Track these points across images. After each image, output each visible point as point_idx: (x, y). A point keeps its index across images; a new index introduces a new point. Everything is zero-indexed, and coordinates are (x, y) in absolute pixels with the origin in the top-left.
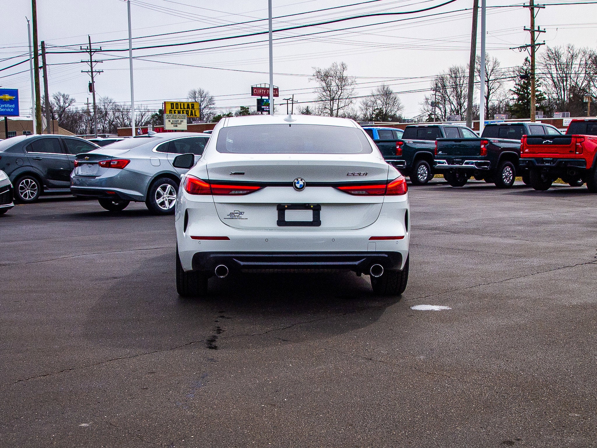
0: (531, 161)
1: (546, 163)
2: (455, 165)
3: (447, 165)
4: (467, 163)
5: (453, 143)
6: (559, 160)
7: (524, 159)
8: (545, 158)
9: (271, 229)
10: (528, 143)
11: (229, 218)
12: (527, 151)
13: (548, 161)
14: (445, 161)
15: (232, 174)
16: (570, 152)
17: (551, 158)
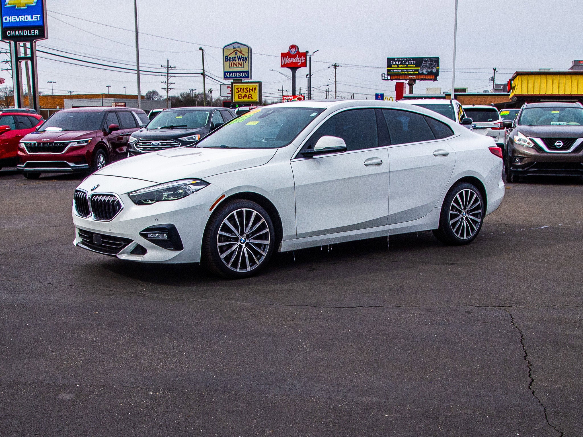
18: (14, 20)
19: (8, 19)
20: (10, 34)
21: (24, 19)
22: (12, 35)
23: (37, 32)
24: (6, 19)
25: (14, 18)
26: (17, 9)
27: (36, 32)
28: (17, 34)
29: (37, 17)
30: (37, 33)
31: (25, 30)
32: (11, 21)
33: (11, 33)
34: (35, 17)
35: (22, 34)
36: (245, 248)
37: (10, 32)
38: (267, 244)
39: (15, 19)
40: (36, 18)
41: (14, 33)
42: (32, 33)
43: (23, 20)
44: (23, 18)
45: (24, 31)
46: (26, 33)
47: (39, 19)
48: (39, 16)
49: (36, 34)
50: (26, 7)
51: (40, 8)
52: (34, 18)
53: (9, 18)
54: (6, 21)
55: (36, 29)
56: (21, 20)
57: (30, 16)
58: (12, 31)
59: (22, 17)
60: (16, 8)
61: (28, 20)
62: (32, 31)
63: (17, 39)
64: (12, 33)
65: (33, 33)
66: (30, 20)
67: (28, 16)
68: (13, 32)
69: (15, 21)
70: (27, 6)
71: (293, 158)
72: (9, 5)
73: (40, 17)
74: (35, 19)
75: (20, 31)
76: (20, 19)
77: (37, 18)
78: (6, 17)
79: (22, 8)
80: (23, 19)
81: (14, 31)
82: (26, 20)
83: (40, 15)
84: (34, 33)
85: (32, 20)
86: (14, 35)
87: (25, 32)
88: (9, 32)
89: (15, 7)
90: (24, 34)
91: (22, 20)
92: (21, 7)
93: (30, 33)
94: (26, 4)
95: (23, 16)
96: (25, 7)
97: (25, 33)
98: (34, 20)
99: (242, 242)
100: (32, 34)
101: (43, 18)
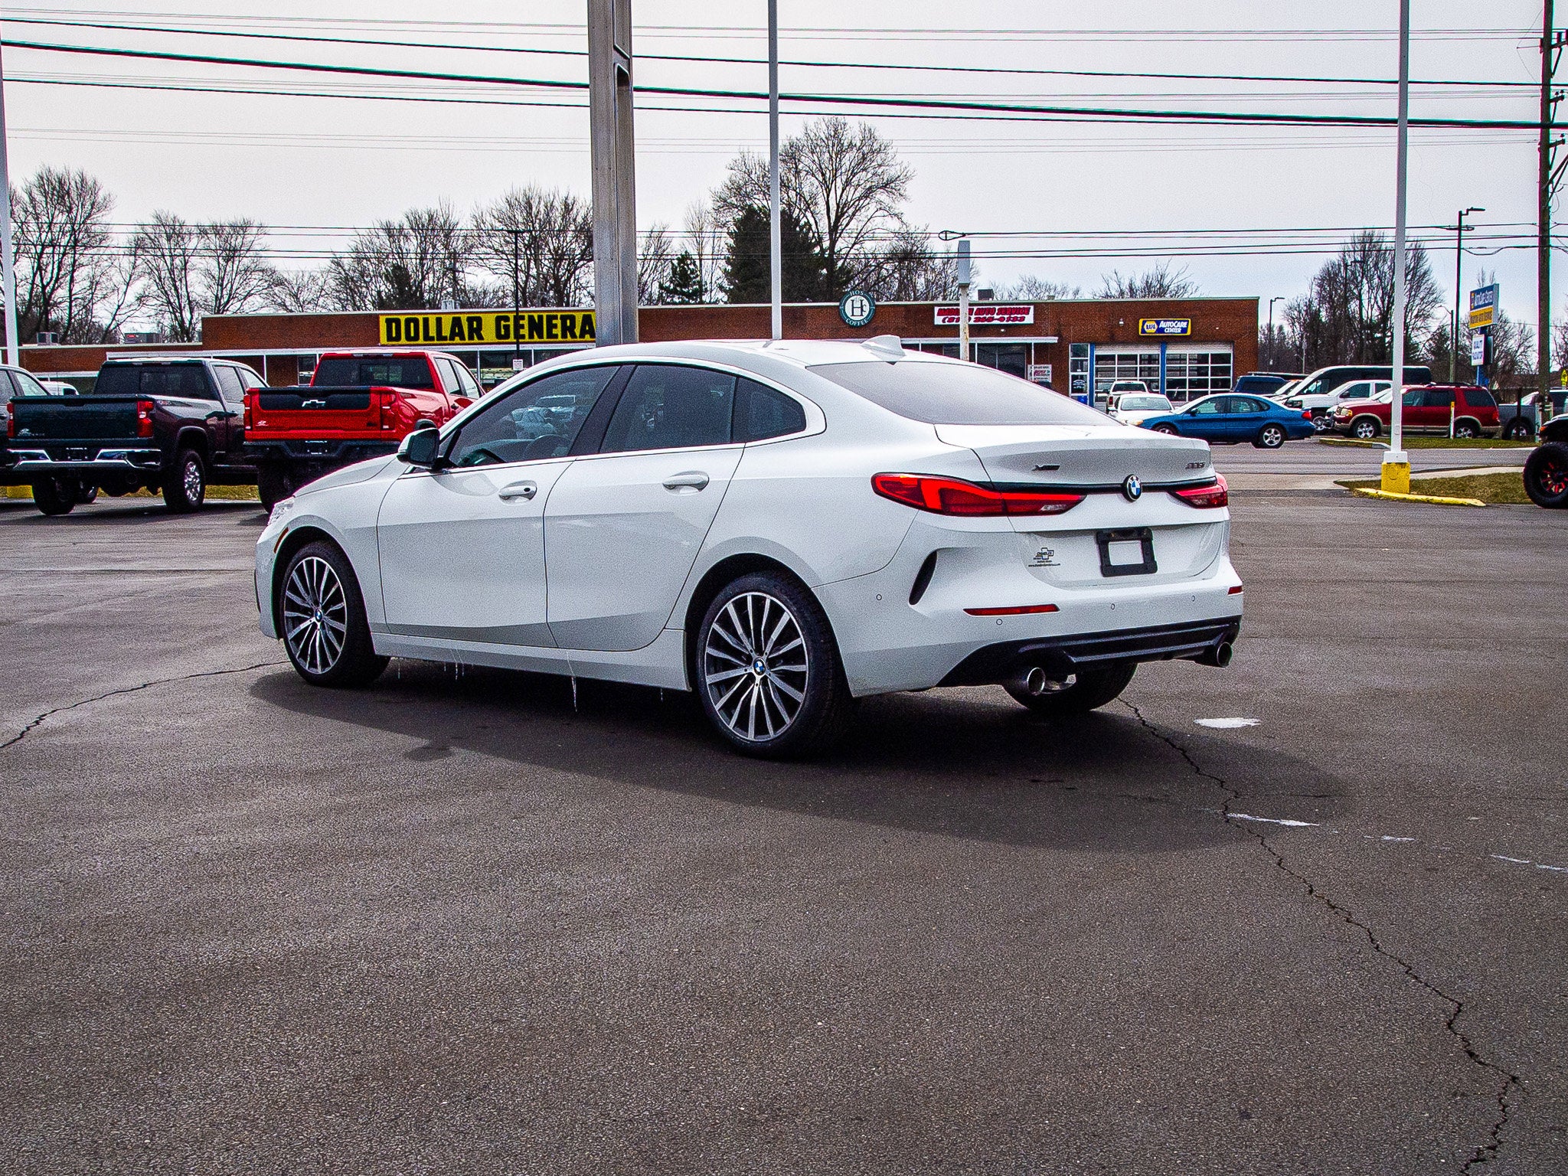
0: (276, 447)
1: (311, 451)
2: (70, 460)
3: (49, 461)
4: (103, 457)
5: (62, 408)
6: (344, 443)
7: (254, 443)
8: (309, 440)
9: (1095, 585)
10: (264, 405)
11: (1036, 565)
12: (262, 423)
13: (316, 448)
14: (43, 451)
15: (1038, 469)
16: (369, 424)
17: (323, 440)
36: (319, 630)
38: (343, 632)
99: (318, 618)
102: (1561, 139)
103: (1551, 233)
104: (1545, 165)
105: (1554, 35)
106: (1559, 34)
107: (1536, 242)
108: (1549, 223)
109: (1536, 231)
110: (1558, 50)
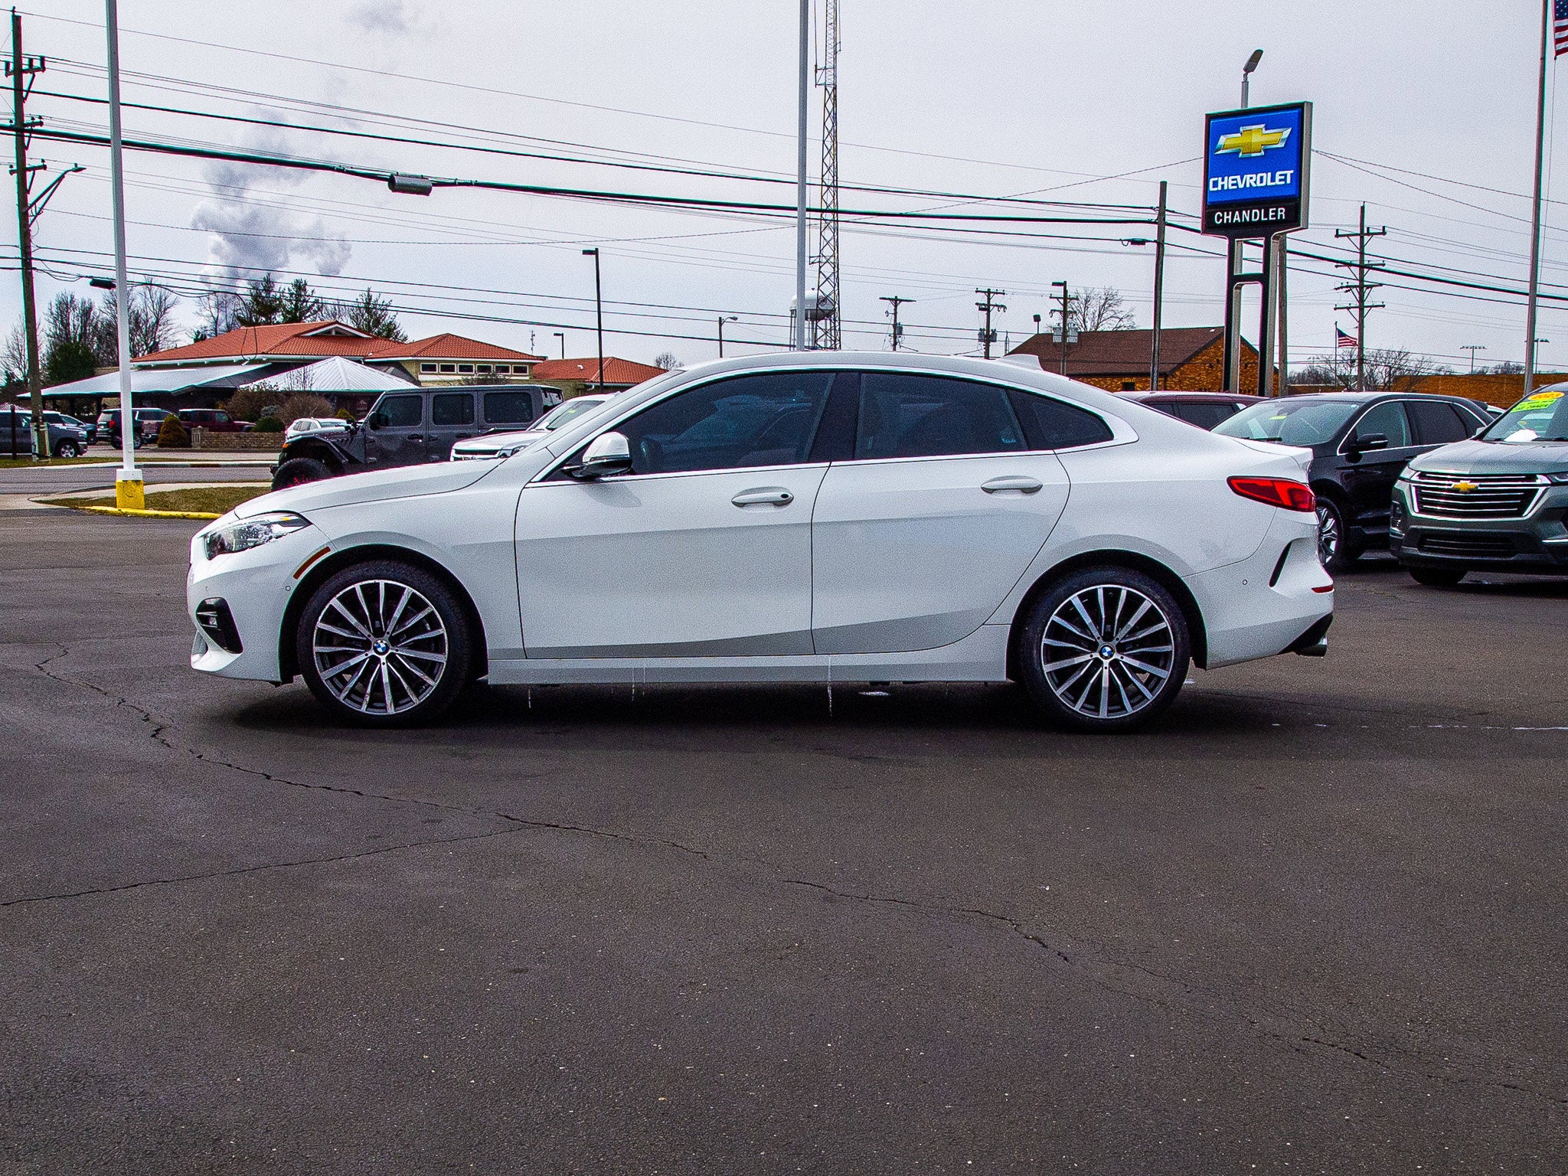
18: (1233, 185)
19: (1220, 183)
20: (1221, 220)
21: (1255, 182)
22: (1225, 222)
23: (1282, 212)
24: (1215, 184)
25: (1233, 180)
26: (1241, 158)
27: (1279, 213)
28: (1237, 218)
29: (1285, 175)
30: (1281, 216)
31: (1255, 209)
32: (1226, 188)
33: (1223, 218)
34: (1280, 175)
35: (1248, 220)
36: (386, 665)
37: (1221, 215)
38: (440, 663)
39: (1235, 182)
40: (1283, 177)
41: (1230, 217)
42: (1271, 214)
43: (1254, 185)
44: (1252, 180)
45: (1254, 211)
46: (1256, 215)
47: (1288, 181)
48: (1289, 173)
49: (1279, 218)
50: (1263, 153)
51: (1295, 151)
52: (1278, 177)
53: (1223, 180)
54: (1216, 189)
55: (1281, 207)
56: (1248, 186)
57: (1269, 174)
58: (1225, 213)
59: (1251, 178)
60: (1240, 155)
61: (1264, 184)
62: (1271, 210)
63: (1235, 233)
64: (1226, 217)
65: (1272, 216)
66: (1269, 184)
67: (1264, 175)
68: (1228, 215)
69: (1235, 187)
70: (1265, 150)
71: (537, 479)
72: (1227, 149)
73: (1291, 174)
74: (1280, 180)
75: (1244, 212)
76: (1246, 183)
77: (1285, 180)
78: (1216, 179)
79: (1253, 155)
80: (1252, 182)
81: (1230, 213)
82: (1259, 184)
83: (1292, 172)
84: (1276, 216)
85: (1273, 184)
86: (1230, 221)
87: (1256, 213)
88: (1219, 215)
89: (1237, 153)
90: (1253, 220)
91: (1250, 184)
92: (1251, 153)
93: (1266, 215)
94: (1262, 145)
95: (1254, 176)
96: (1260, 152)
97: (1255, 217)
98: (1277, 182)
99: (380, 650)
100: (1270, 218)
101: (1298, 177)
102: (42, 164)
103: (33, 255)
104: (23, 190)
105: (25, 61)
106: (31, 60)
107: (19, 264)
108: (30, 247)
109: (18, 253)
110: (30, 76)
